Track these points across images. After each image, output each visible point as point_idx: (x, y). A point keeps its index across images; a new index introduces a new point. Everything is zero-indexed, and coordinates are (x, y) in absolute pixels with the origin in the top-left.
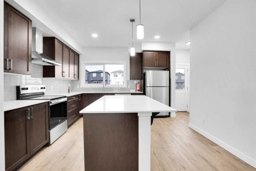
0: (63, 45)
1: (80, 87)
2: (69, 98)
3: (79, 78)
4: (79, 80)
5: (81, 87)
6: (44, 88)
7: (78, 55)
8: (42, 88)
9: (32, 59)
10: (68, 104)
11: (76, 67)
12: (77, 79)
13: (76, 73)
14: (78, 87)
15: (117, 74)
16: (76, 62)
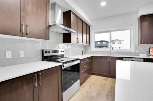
0: (77, 17)
1: (90, 51)
2: (81, 60)
3: (90, 43)
4: (90, 45)
5: (92, 50)
6: (63, 51)
7: (89, 27)
8: (61, 51)
9: (50, 26)
10: (81, 66)
11: (88, 35)
12: (88, 44)
13: (88, 40)
14: (89, 50)
15: (115, 42)
16: (88, 32)
